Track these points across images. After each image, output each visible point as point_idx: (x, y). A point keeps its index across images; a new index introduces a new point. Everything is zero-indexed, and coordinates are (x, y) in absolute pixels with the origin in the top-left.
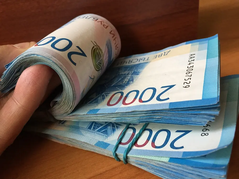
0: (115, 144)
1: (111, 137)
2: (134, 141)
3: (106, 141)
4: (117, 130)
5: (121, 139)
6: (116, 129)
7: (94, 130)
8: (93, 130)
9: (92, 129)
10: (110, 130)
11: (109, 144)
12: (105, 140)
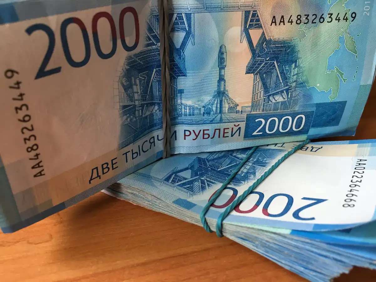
0: (204, 205)
1: (198, 196)
2: (235, 205)
3: (190, 200)
4: (208, 189)
5: (215, 200)
6: (207, 187)
7: (174, 184)
8: (171, 183)
9: (170, 181)
10: (198, 187)
11: (195, 205)
12: (189, 198)
